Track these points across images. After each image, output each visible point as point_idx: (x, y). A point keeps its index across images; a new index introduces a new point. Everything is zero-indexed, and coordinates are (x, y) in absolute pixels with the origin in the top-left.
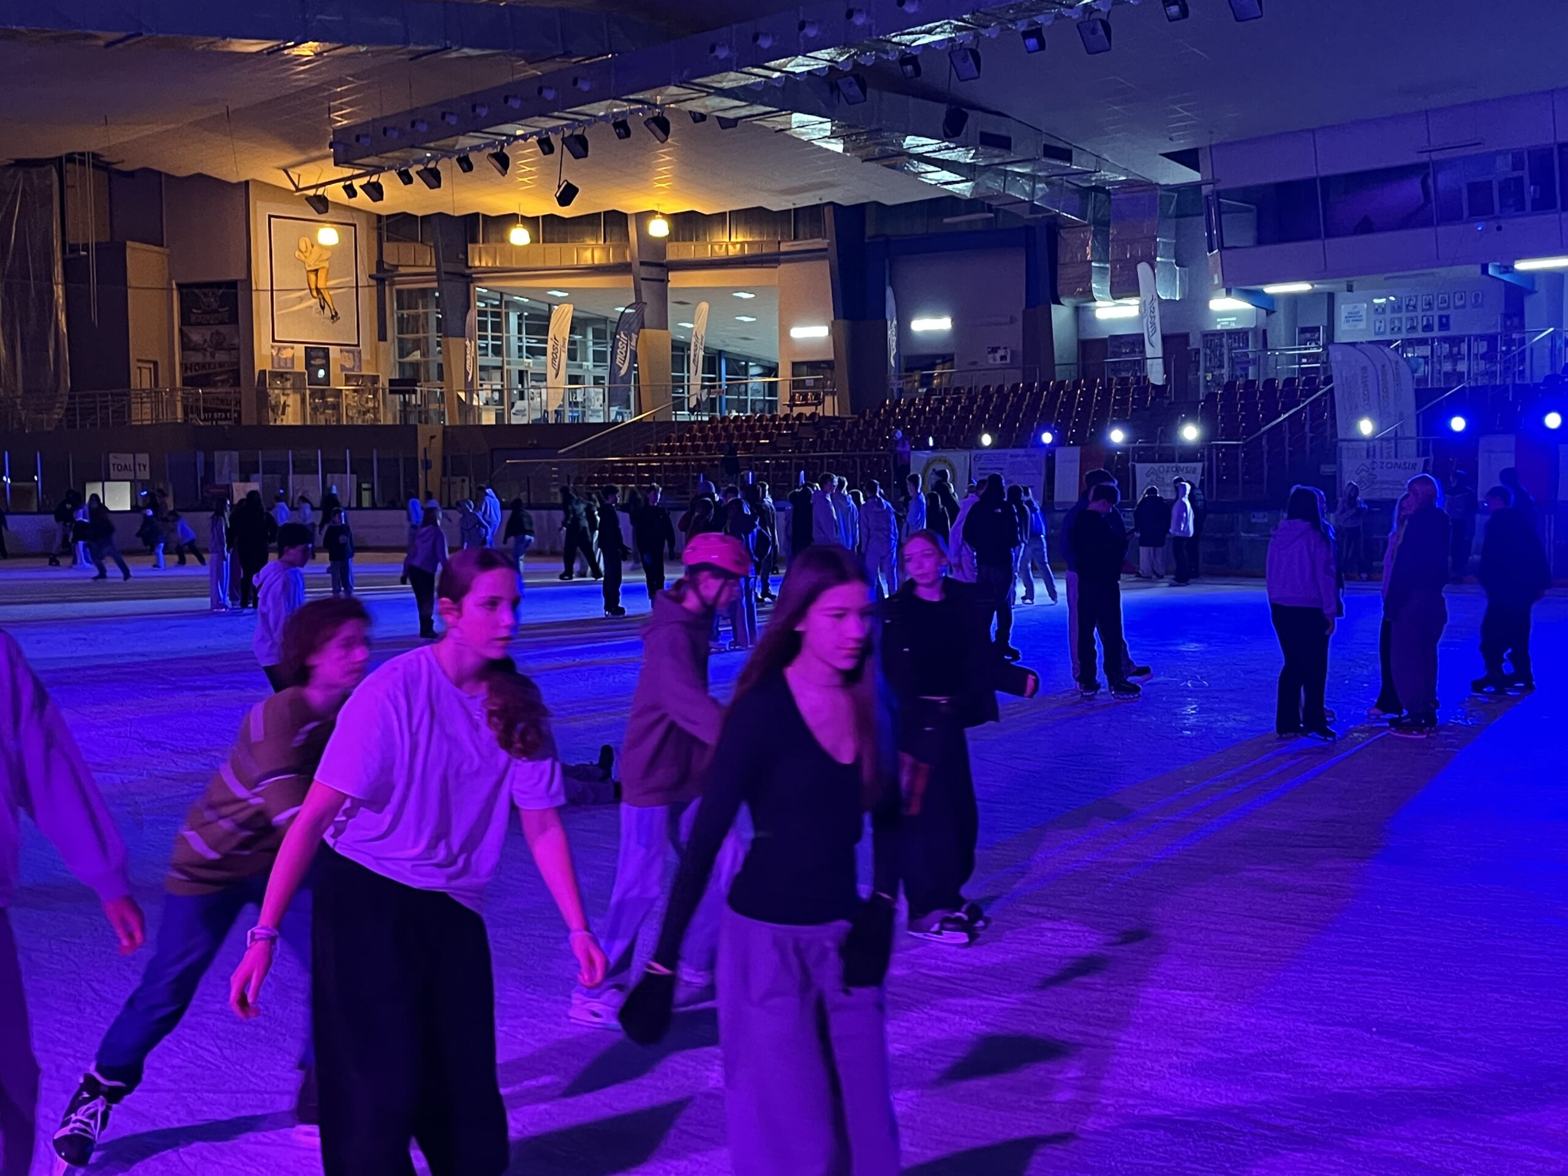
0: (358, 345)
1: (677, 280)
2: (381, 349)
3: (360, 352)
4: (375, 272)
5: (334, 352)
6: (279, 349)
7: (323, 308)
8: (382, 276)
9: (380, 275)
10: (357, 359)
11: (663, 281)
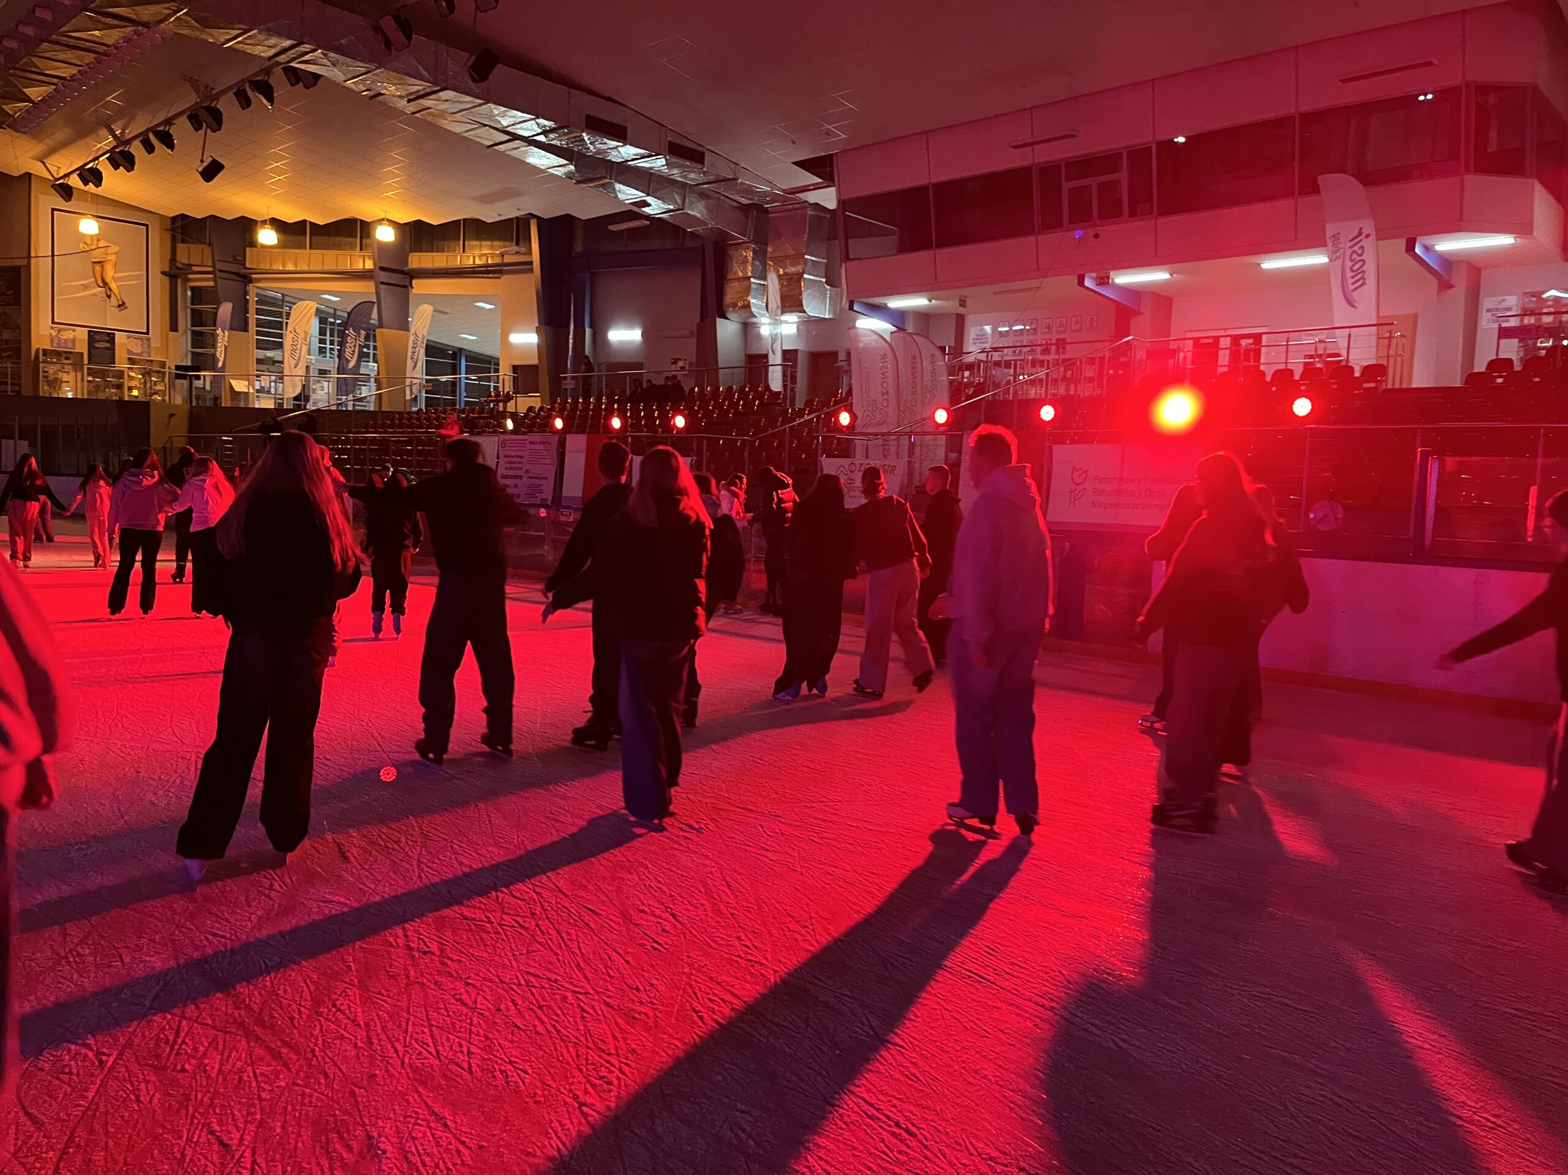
0: (147, 333)
1: (420, 286)
2: (170, 339)
3: (148, 340)
4: (167, 269)
5: (119, 338)
6: (60, 330)
7: (109, 297)
8: (175, 274)
9: (174, 271)
10: (146, 346)
11: (406, 287)
